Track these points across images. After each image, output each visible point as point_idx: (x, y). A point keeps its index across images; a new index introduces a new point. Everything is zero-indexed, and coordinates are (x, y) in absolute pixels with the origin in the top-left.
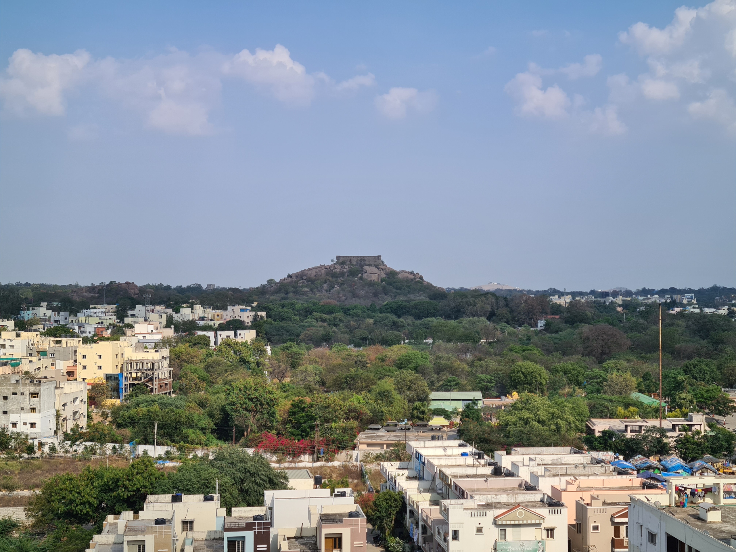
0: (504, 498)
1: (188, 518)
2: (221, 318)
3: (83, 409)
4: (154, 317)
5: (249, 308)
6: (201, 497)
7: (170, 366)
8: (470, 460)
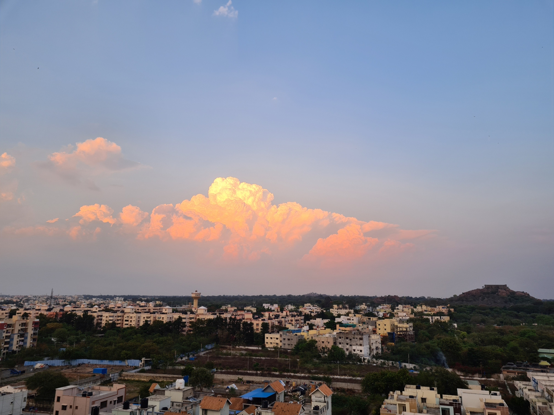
1: (424, 397)
2: (434, 311)
3: (380, 346)
4: (406, 309)
5: (446, 307)
6: (429, 388)
7: (413, 330)
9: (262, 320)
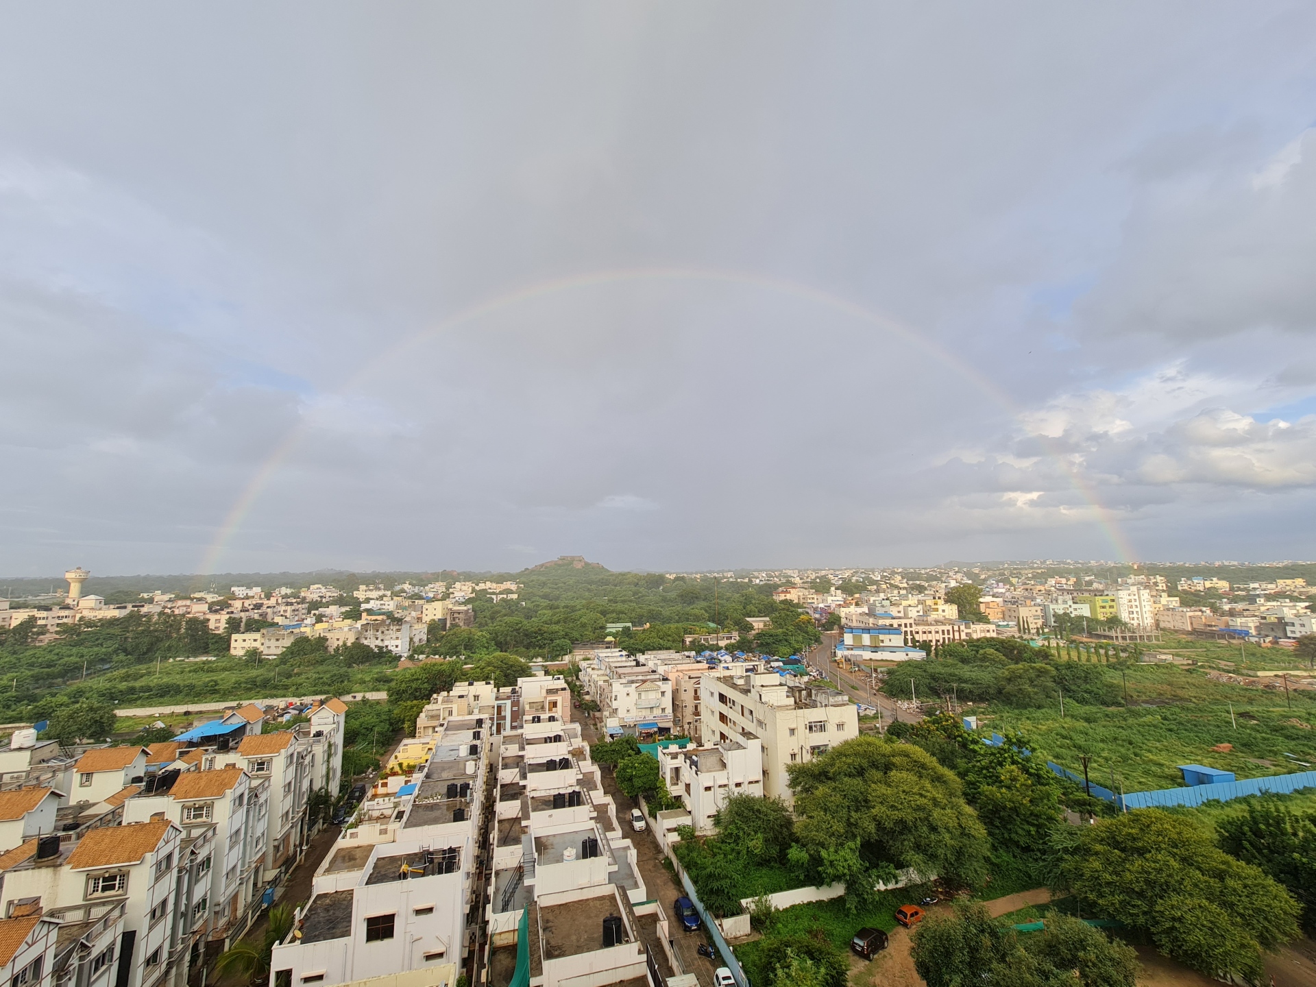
0: (640, 678)
1: (477, 694)
3: (425, 637)
4: (464, 588)
6: (484, 682)
8: (624, 659)
9: (228, 613)
